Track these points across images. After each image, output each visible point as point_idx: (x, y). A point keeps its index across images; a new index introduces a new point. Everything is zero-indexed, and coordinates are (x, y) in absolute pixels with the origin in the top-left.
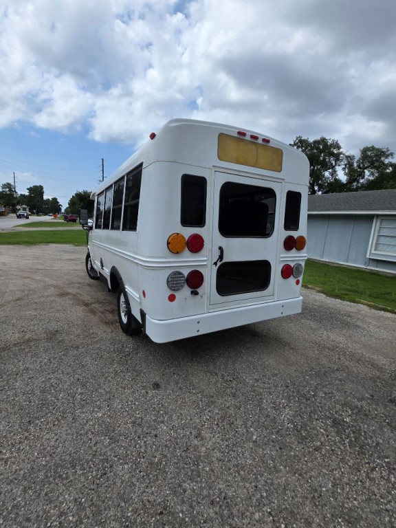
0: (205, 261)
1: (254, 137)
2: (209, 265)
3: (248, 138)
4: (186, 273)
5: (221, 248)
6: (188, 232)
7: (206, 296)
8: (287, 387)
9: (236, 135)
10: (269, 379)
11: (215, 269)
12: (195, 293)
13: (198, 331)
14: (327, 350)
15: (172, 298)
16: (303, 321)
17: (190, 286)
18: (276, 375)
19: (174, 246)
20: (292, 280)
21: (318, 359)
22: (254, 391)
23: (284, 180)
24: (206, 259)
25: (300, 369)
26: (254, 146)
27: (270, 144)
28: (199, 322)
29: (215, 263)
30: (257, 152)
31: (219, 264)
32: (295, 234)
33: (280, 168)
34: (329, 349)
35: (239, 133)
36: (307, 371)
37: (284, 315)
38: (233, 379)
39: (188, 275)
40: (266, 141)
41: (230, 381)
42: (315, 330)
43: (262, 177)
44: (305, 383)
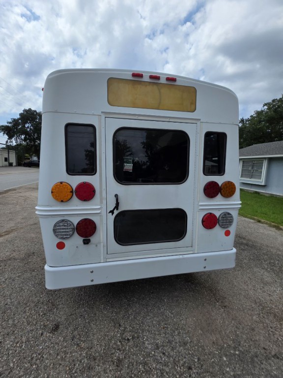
0: (99, 209)
1: (155, 77)
2: (104, 213)
3: (146, 79)
4: (75, 221)
5: (116, 196)
6: (75, 181)
7: (102, 244)
8: (190, 368)
9: (131, 78)
10: (173, 349)
11: (111, 218)
12: (86, 242)
13: (92, 281)
14: (271, 318)
15: (61, 246)
16: (256, 270)
17: (80, 235)
18: (185, 344)
19: (61, 194)
20: (218, 231)
21: (253, 330)
22: (145, 364)
23: (200, 120)
24: (99, 207)
25: (220, 342)
26: (155, 87)
27: (178, 83)
28: (92, 272)
29: (112, 212)
30: (160, 92)
31: (116, 212)
32: (219, 180)
33: (193, 107)
34: (275, 316)
35: (134, 75)
36: (229, 346)
37: (207, 269)
38: (133, 338)
39: (78, 224)
40: (171, 80)
41: (128, 339)
42: (266, 284)
43: (169, 119)
44: (217, 368)
